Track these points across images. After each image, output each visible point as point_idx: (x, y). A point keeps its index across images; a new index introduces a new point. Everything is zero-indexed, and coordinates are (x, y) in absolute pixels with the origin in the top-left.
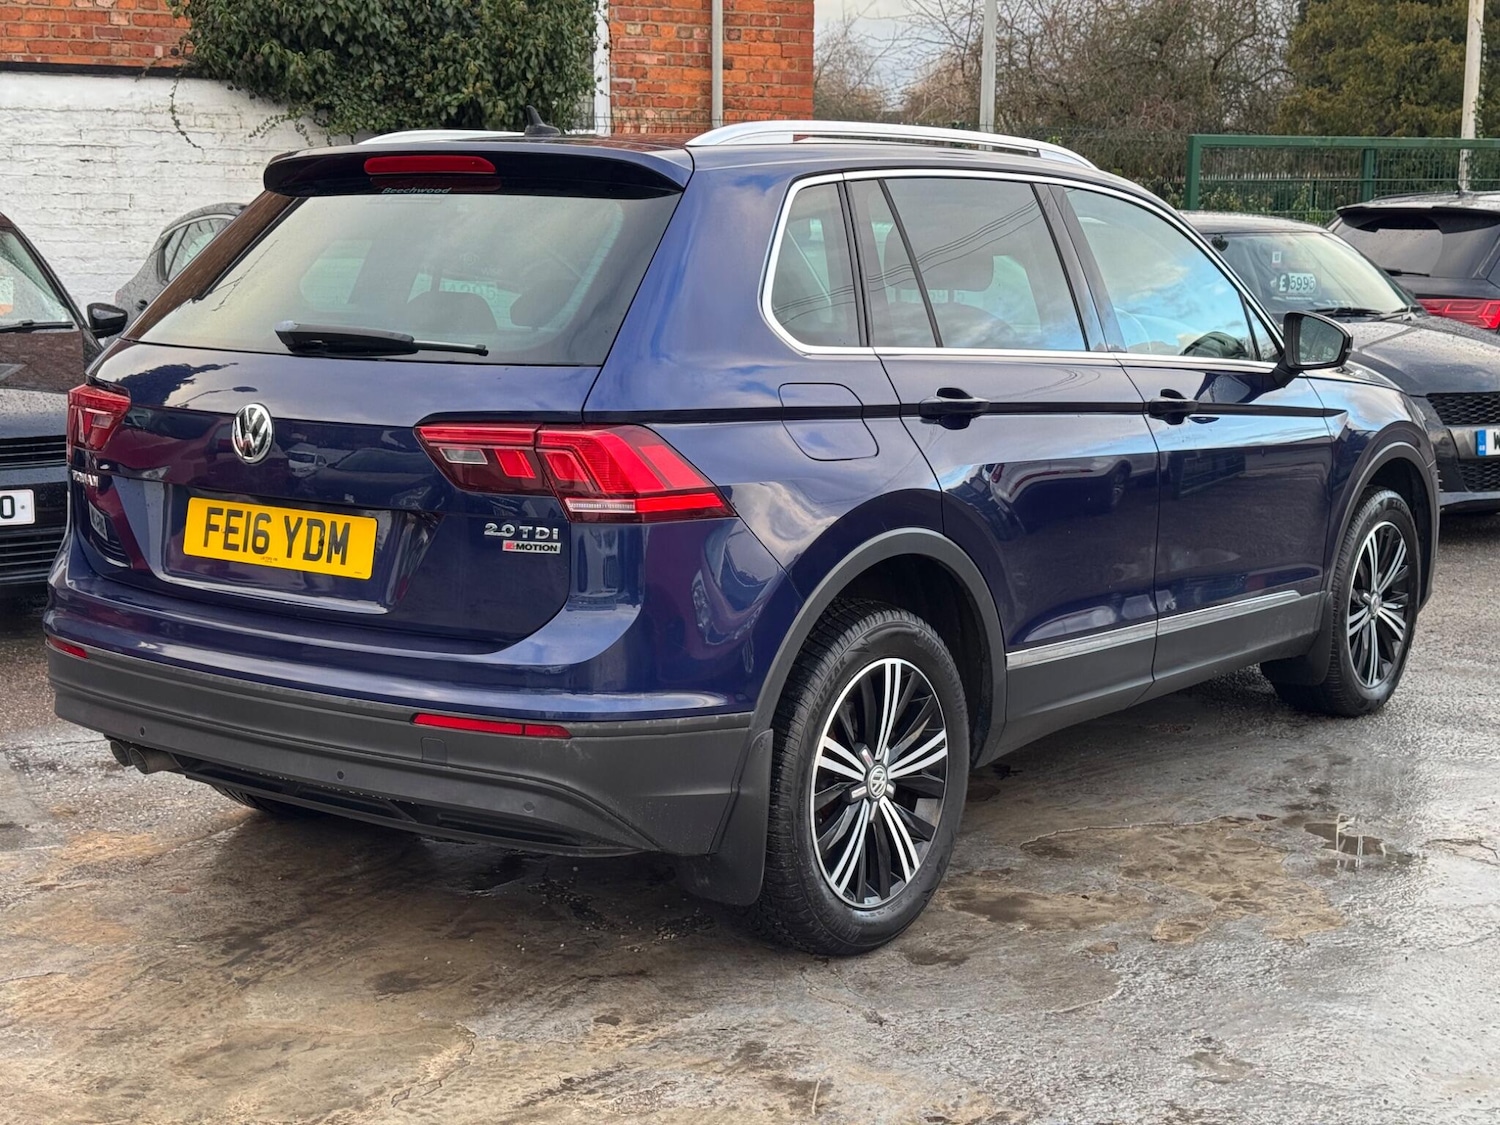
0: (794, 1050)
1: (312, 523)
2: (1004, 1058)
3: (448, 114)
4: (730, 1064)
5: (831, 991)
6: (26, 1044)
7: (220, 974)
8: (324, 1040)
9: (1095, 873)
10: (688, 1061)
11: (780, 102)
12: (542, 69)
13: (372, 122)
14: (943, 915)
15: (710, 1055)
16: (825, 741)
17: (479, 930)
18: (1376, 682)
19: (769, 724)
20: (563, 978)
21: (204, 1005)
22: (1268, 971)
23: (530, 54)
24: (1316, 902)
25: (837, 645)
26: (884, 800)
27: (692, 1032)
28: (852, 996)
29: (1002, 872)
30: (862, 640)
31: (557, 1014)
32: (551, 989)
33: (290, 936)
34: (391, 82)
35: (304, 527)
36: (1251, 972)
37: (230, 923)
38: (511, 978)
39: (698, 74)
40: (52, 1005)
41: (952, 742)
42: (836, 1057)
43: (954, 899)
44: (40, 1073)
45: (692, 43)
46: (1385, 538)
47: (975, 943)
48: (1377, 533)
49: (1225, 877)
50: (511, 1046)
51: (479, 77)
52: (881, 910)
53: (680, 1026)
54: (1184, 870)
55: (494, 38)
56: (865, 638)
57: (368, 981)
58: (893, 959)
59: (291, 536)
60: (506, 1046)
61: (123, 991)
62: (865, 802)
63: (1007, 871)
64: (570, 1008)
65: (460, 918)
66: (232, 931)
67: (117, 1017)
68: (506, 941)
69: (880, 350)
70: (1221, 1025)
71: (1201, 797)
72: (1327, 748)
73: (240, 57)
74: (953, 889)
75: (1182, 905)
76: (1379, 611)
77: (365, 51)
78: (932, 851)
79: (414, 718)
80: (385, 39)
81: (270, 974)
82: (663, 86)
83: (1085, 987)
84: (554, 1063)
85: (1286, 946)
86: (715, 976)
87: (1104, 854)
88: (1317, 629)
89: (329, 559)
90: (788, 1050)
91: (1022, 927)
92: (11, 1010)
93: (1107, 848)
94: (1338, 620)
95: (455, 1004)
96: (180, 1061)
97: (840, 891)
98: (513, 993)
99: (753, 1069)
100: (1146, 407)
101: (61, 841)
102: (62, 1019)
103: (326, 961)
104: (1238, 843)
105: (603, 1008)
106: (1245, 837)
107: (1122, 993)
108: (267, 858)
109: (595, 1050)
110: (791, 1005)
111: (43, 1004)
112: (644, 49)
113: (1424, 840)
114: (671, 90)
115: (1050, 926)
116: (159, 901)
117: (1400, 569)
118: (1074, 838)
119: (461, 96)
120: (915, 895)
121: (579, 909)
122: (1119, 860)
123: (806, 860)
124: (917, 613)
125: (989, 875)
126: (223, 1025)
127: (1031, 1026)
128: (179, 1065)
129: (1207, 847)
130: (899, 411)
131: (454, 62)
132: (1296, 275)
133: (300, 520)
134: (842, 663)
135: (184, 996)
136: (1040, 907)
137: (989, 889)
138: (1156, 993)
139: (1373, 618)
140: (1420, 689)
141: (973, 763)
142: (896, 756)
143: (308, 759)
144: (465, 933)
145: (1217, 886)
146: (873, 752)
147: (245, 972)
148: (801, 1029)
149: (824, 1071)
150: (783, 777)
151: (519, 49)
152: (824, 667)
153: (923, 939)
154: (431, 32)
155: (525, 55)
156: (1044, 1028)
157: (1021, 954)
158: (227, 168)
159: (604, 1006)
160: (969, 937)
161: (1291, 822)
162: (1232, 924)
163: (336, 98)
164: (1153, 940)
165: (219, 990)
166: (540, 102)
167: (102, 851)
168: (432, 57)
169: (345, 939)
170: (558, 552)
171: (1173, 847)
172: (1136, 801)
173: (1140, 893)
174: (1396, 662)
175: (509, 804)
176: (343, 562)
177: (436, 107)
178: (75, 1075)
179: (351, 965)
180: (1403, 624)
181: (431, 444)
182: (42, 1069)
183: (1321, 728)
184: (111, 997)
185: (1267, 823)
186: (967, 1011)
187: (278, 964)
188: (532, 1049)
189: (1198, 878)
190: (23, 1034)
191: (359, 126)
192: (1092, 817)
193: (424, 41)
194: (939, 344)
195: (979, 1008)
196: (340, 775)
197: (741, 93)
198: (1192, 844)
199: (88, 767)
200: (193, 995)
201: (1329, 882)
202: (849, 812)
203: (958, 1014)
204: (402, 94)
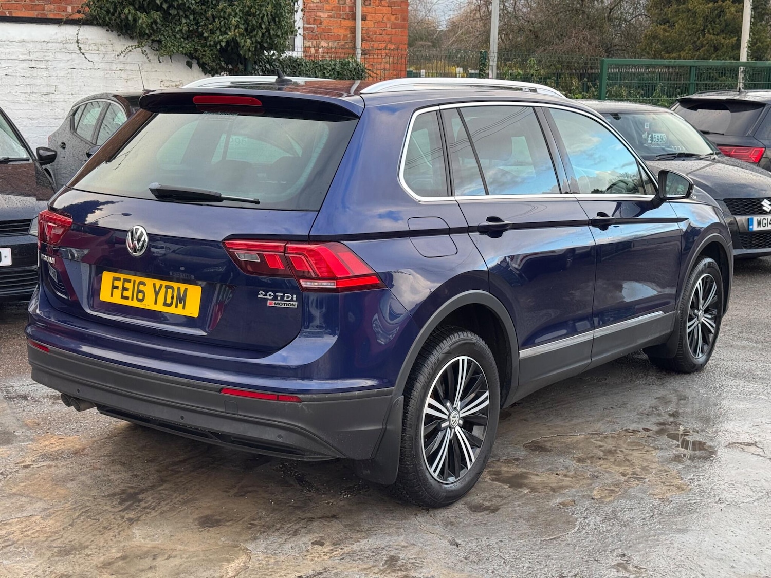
0: (414, 561)
1: (167, 287)
2: (521, 566)
3: (221, 46)
4: (382, 568)
5: (431, 527)
6: (22, 555)
7: (118, 516)
8: (174, 553)
9: (561, 460)
10: (360, 567)
11: (391, 38)
12: (269, 23)
13: (181, 49)
14: (486, 484)
15: (371, 563)
16: (429, 400)
17: (250, 492)
18: (700, 355)
19: (402, 393)
20: (294, 519)
21: (112, 534)
22: (652, 516)
23: (264, 15)
24: (674, 478)
25: (435, 351)
26: (458, 428)
27: (361, 550)
28: (442, 530)
29: (514, 460)
30: (448, 348)
31: (292, 540)
32: (289, 525)
33: (153, 494)
34: (191, 29)
35: (163, 289)
36: (643, 517)
37: (122, 487)
38: (268, 519)
39: (348, 23)
40: (33, 533)
41: (491, 397)
42: (436, 565)
43: (491, 475)
44: (30, 572)
45: (346, 7)
46: (706, 282)
47: (503, 500)
48: (702, 280)
49: (628, 463)
50: (270, 557)
51: (237, 27)
52: (455, 484)
53: (355, 547)
54: (606, 459)
55: (245, 6)
56: (450, 347)
57: (195, 520)
58: (461, 509)
59: (157, 294)
60: (267, 557)
61: (70, 525)
62: (448, 429)
63: (517, 460)
64: (298, 536)
65: (240, 484)
66: (123, 491)
67: (68, 540)
68: (264, 498)
69: (458, 198)
70: (630, 547)
71: (613, 418)
72: (676, 391)
73: (113, 15)
74: (490, 469)
75: (607, 479)
76: (702, 319)
77: (178, 12)
78: (481, 452)
79: (221, 390)
80: (188, 7)
81: (144, 516)
82: (330, 29)
83: (560, 525)
84: (292, 568)
85: (660, 502)
86: (372, 519)
87: (565, 451)
88: (672, 330)
89: (176, 306)
90: (411, 561)
91: (526, 491)
92: (12, 536)
93: (567, 446)
94: (682, 325)
95: (239, 534)
96: (101, 565)
97: (435, 475)
98: (269, 527)
99: (394, 571)
100: (590, 222)
101: (32, 440)
102: (39, 541)
103: (172, 509)
104: (633, 444)
106: (637, 441)
107: (579, 529)
108: (138, 450)
109: (312, 560)
110: (411, 535)
111: (29, 533)
112: (321, 9)
113: (728, 443)
114: (334, 31)
115: (540, 490)
116: (85, 474)
117: (714, 297)
118: (550, 441)
119: (228, 37)
120: (472, 475)
121: (300, 480)
122: (574, 453)
123: (419, 461)
124: (475, 333)
125: (508, 462)
126: (122, 545)
127: (534, 547)
128: (100, 567)
129: (618, 446)
130: (468, 230)
131: (224, 18)
132: (657, 135)
133: (161, 286)
134: (438, 360)
135: (101, 529)
136: (535, 479)
137: (508, 469)
138: (596, 529)
139: (699, 323)
140: (722, 357)
141: (501, 406)
142: (464, 405)
143: (166, 409)
144: (243, 493)
145: (623, 468)
146: (452, 403)
147: (131, 515)
148: (416, 549)
149: (429, 572)
150: (408, 419)
151: (258, 12)
152: (429, 362)
153: (476, 498)
154: (212, 3)
155: (261, 15)
156: (540, 549)
157: (526, 506)
158: (106, 72)
159: (316, 535)
160: (500, 497)
161: (660, 432)
162: (632, 490)
163: (162, 37)
164: (592, 499)
165: (119, 525)
166: (268, 40)
167: (54, 446)
168: (213, 16)
169: (182, 496)
170: (296, 307)
171: (600, 446)
172: (580, 420)
173: (585, 472)
174: (710, 344)
175: (270, 435)
176: (184, 308)
177: (214, 42)
178: (47, 573)
179: (185, 511)
180: (714, 325)
181: (231, 250)
182: (31, 570)
183: (673, 380)
184: (63, 529)
185: (647, 433)
186: (500, 539)
187: (148, 510)
188: (281, 560)
189: (614, 464)
190: (19, 550)
191: (175, 51)
192: (559, 429)
193: (208, 7)
194: (487, 194)
195: (507, 537)
196: (182, 418)
197: (371, 33)
198: (610, 444)
199: (44, 398)
200: (105, 528)
201: (681, 466)
202: (440, 434)
203: (496, 541)
204: (197, 34)
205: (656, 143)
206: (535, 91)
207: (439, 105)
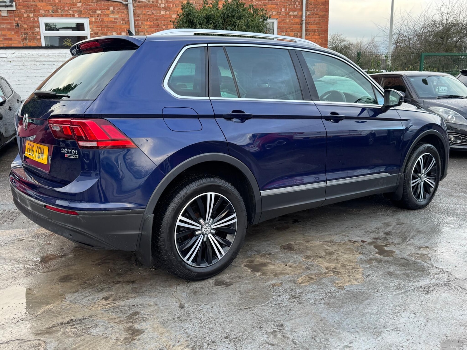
0: (146, 316)
2: (207, 327)
4: (122, 319)
5: (180, 294)
9: (296, 257)
10: (110, 317)
14: (239, 268)
15: (119, 315)
16: (181, 218)
17: (105, 263)
18: (423, 200)
19: (152, 213)
20: (110, 281)
22: (323, 299)
24: (358, 273)
25: (185, 188)
26: (210, 235)
27: (124, 306)
28: (185, 296)
29: (268, 254)
31: (94, 294)
32: (102, 285)
33: (58, 260)
35: (38, 149)
36: (317, 298)
38: (96, 280)
41: (239, 217)
42: (156, 321)
43: (247, 262)
46: (427, 158)
47: (239, 279)
48: (423, 156)
49: (336, 261)
50: (70, 305)
52: (208, 268)
54: (324, 258)
56: (197, 186)
58: (210, 283)
59: (36, 151)
62: (201, 235)
63: (270, 254)
64: (100, 293)
68: (108, 267)
69: (211, 98)
70: (291, 320)
71: (348, 233)
72: (399, 220)
74: (249, 259)
75: (314, 271)
76: (425, 179)
78: (231, 249)
79: (45, 206)
83: (258, 299)
84: (74, 313)
85: (337, 289)
86: (151, 285)
87: (304, 251)
88: (397, 184)
89: (41, 158)
90: (144, 316)
91: (258, 274)
93: (307, 248)
94: (406, 182)
95: (72, 288)
97: (188, 262)
98: (91, 285)
99: (127, 322)
100: (323, 117)
104: (348, 250)
105: (105, 294)
106: (352, 248)
107: (268, 303)
109: (91, 309)
110: (162, 298)
115: (267, 275)
117: (433, 167)
118: (299, 244)
120: (224, 262)
122: (307, 253)
124: (221, 179)
125: (263, 255)
127: (228, 314)
129: (338, 250)
130: (215, 116)
132: (442, 87)
133: (38, 147)
134: (186, 194)
136: (270, 267)
137: (260, 260)
138: (279, 304)
139: (422, 181)
142: (215, 221)
144: (101, 264)
145: (330, 264)
146: (204, 220)
148: (155, 308)
149: (147, 326)
152: (179, 195)
153: (225, 276)
156: (231, 315)
157: (249, 284)
159: (110, 293)
161: (371, 243)
162: (325, 279)
164: (295, 283)
170: (77, 158)
171: (327, 250)
172: (327, 233)
173: (304, 265)
174: (431, 194)
175: (66, 234)
179: (61, 271)
180: (434, 183)
181: (50, 124)
185: (362, 244)
186: (213, 306)
188: (74, 307)
189: (327, 261)
192: (310, 238)
194: (239, 97)
195: (218, 305)
198: (334, 249)
201: (368, 266)
202: (194, 238)
203: (209, 307)
205: (441, 91)
206: (296, 42)
207: (207, 44)
